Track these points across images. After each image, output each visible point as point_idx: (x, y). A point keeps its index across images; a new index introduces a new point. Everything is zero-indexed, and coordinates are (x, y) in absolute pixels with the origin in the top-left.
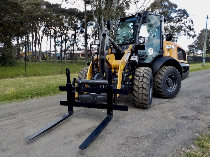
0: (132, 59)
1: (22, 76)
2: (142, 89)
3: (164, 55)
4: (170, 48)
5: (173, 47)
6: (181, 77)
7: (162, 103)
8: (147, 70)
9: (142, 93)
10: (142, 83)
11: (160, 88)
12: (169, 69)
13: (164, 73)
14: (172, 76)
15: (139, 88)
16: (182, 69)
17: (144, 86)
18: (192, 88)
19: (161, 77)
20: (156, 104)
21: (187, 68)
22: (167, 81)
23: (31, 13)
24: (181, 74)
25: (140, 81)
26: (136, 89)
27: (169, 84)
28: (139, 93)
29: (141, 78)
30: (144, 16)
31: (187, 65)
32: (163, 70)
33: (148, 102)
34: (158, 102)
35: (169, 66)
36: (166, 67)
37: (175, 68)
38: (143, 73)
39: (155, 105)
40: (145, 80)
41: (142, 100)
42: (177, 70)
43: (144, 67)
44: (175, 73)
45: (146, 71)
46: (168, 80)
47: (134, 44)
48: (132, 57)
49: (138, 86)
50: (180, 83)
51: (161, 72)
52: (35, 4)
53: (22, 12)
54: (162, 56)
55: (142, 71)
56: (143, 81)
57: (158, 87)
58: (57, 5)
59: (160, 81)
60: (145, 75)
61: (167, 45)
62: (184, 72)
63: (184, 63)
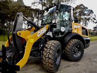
0: (47, 34)
1: (2, 41)
2: (48, 59)
3: (72, 32)
4: (76, 27)
5: (79, 27)
6: (84, 47)
7: (68, 66)
8: (55, 43)
9: (48, 62)
10: (48, 54)
11: (69, 55)
12: (75, 41)
13: (71, 44)
14: (78, 46)
15: (46, 58)
16: (85, 41)
17: (50, 56)
18: (93, 52)
19: (69, 47)
20: (64, 67)
21: (88, 41)
22: (74, 50)
23: (17, 10)
24: (84, 44)
25: (47, 52)
26: (44, 58)
27: (76, 52)
28: (46, 61)
29: (48, 50)
30: (57, 5)
31: (89, 39)
32: (71, 42)
33: (53, 69)
34: (66, 65)
35: (75, 40)
36: (73, 40)
37: (79, 41)
38: (51, 46)
39: (62, 68)
40: (51, 52)
41: (48, 67)
42: (81, 42)
43: (53, 41)
44: (79, 44)
45: (53, 44)
46: (75, 48)
47: (50, 24)
48: (48, 32)
49: (46, 56)
50: (83, 51)
51: (70, 44)
52: (19, 6)
53: (9, 9)
54: (71, 32)
55: (51, 44)
56: (49, 52)
57: (67, 54)
58: (29, 7)
59: (68, 50)
60: (52, 48)
61: (75, 26)
62: (86, 43)
63: (86, 37)
